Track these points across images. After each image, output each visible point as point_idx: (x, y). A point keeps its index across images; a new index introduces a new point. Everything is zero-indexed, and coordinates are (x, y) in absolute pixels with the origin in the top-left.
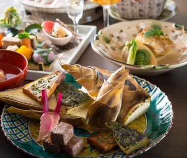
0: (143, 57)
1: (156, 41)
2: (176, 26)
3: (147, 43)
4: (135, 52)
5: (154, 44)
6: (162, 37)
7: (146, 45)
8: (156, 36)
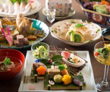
0: (78, 37)
1: (81, 29)
2: (82, 21)
3: (77, 31)
4: (74, 36)
5: (81, 31)
6: (83, 27)
7: (77, 32)
8: (81, 27)
